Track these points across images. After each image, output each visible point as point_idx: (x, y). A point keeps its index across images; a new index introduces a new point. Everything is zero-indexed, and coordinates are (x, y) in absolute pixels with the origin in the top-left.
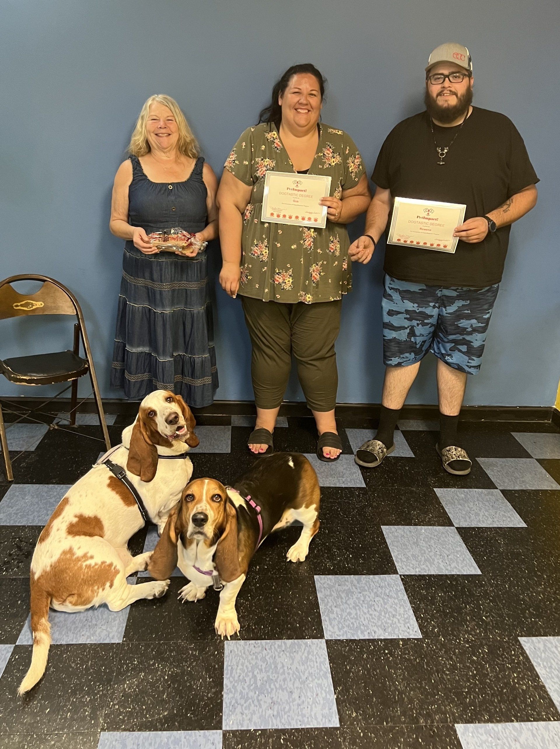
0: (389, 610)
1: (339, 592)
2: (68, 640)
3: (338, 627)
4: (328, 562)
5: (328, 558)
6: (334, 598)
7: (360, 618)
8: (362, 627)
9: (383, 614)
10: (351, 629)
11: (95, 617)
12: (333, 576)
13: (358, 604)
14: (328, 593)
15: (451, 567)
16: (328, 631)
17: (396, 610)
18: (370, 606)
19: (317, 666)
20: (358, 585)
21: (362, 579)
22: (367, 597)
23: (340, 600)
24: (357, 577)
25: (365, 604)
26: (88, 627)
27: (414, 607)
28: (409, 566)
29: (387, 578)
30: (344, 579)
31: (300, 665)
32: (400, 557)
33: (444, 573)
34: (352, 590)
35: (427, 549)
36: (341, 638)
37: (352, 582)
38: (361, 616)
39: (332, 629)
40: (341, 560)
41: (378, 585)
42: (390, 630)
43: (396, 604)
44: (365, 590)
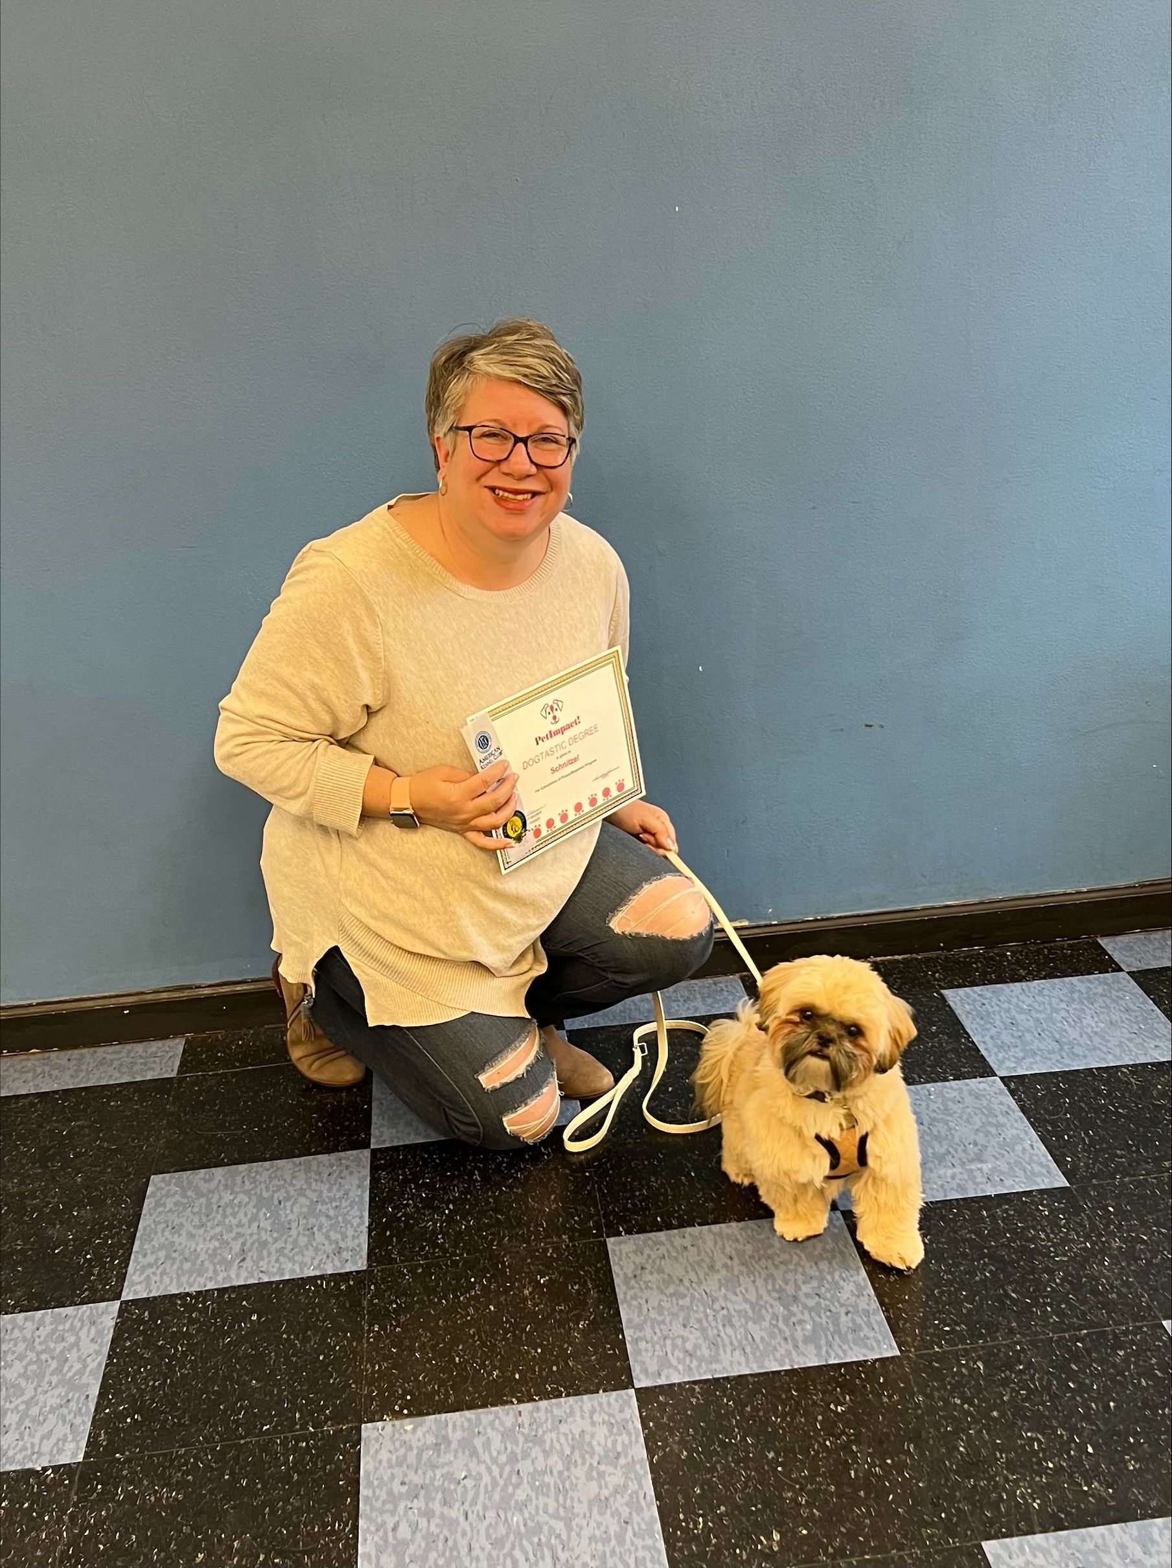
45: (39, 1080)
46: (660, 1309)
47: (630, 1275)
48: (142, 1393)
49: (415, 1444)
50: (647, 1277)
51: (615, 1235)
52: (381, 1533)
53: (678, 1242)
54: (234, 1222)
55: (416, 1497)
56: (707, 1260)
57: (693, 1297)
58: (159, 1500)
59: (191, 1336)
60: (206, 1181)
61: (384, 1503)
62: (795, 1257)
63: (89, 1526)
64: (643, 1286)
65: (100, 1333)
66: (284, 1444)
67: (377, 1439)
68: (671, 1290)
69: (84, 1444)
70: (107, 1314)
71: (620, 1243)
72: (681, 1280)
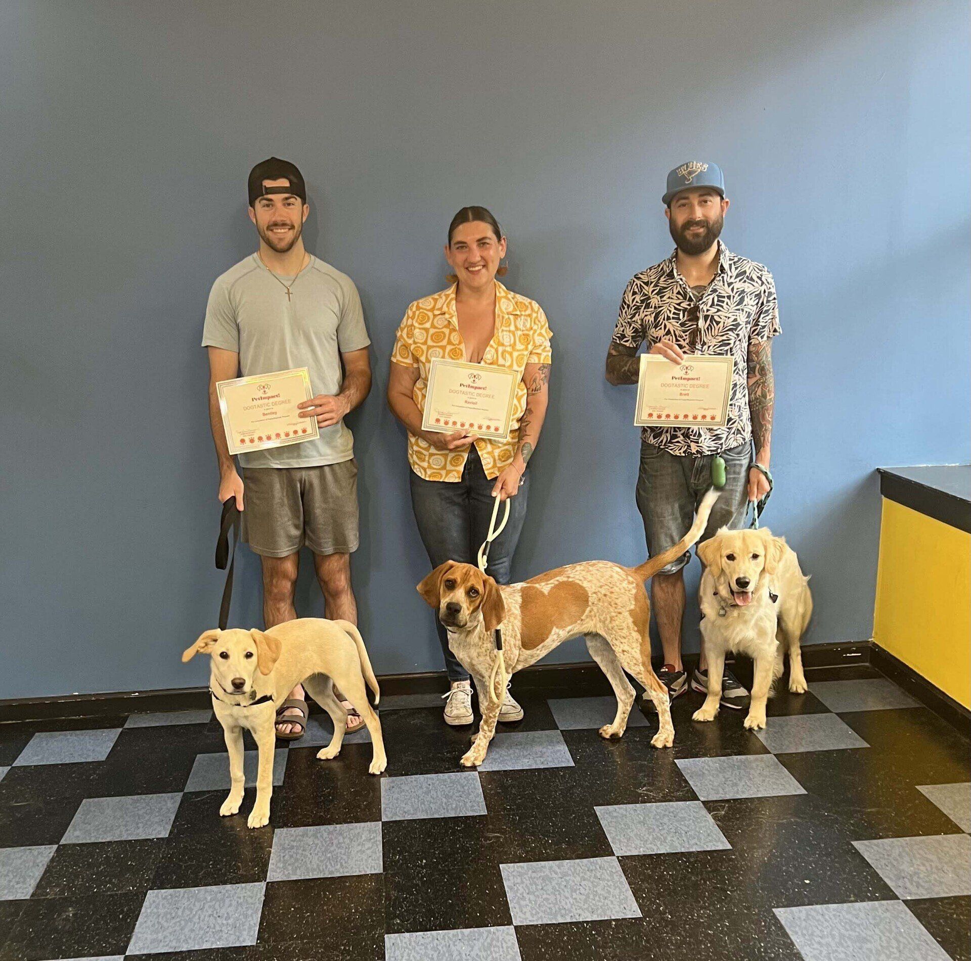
0: (600, 892)
1: (532, 879)
2: (189, 947)
3: (531, 913)
4: (518, 850)
5: (518, 845)
6: (526, 885)
7: (561, 902)
8: (563, 912)
9: (591, 896)
10: (548, 914)
11: (218, 924)
12: (526, 864)
13: (557, 888)
14: (519, 880)
16: (518, 919)
17: (609, 892)
18: (574, 890)
19: (503, 951)
20: (558, 870)
21: (565, 864)
22: (571, 881)
23: (534, 886)
24: (557, 862)
25: (567, 888)
26: (210, 932)
27: (633, 887)
28: (630, 846)
29: (599, 861)
30: (540, 866)
31: (481, 951)
32: (618, 838)
34: (551, 876)
36: (535, 923)
37: (550, 868)
39: (522, 915)
40: (536, 846)
41: (586, 868)
42: (599, 911)
43: (610, 886)
44: (568, 875)
47: (388, 789)
48: (191, 818)
49: (295, 835)
50: (394, 789)
53: (409, 779)
55: (293, 848)
56: (419, 785)
57: (411, 796)
58: (196, 847)
64: (392, 792)
65: (176, 800)
67: (280, 834)
68: (403, 793)
69: (169, 832)
71: (386, 780)
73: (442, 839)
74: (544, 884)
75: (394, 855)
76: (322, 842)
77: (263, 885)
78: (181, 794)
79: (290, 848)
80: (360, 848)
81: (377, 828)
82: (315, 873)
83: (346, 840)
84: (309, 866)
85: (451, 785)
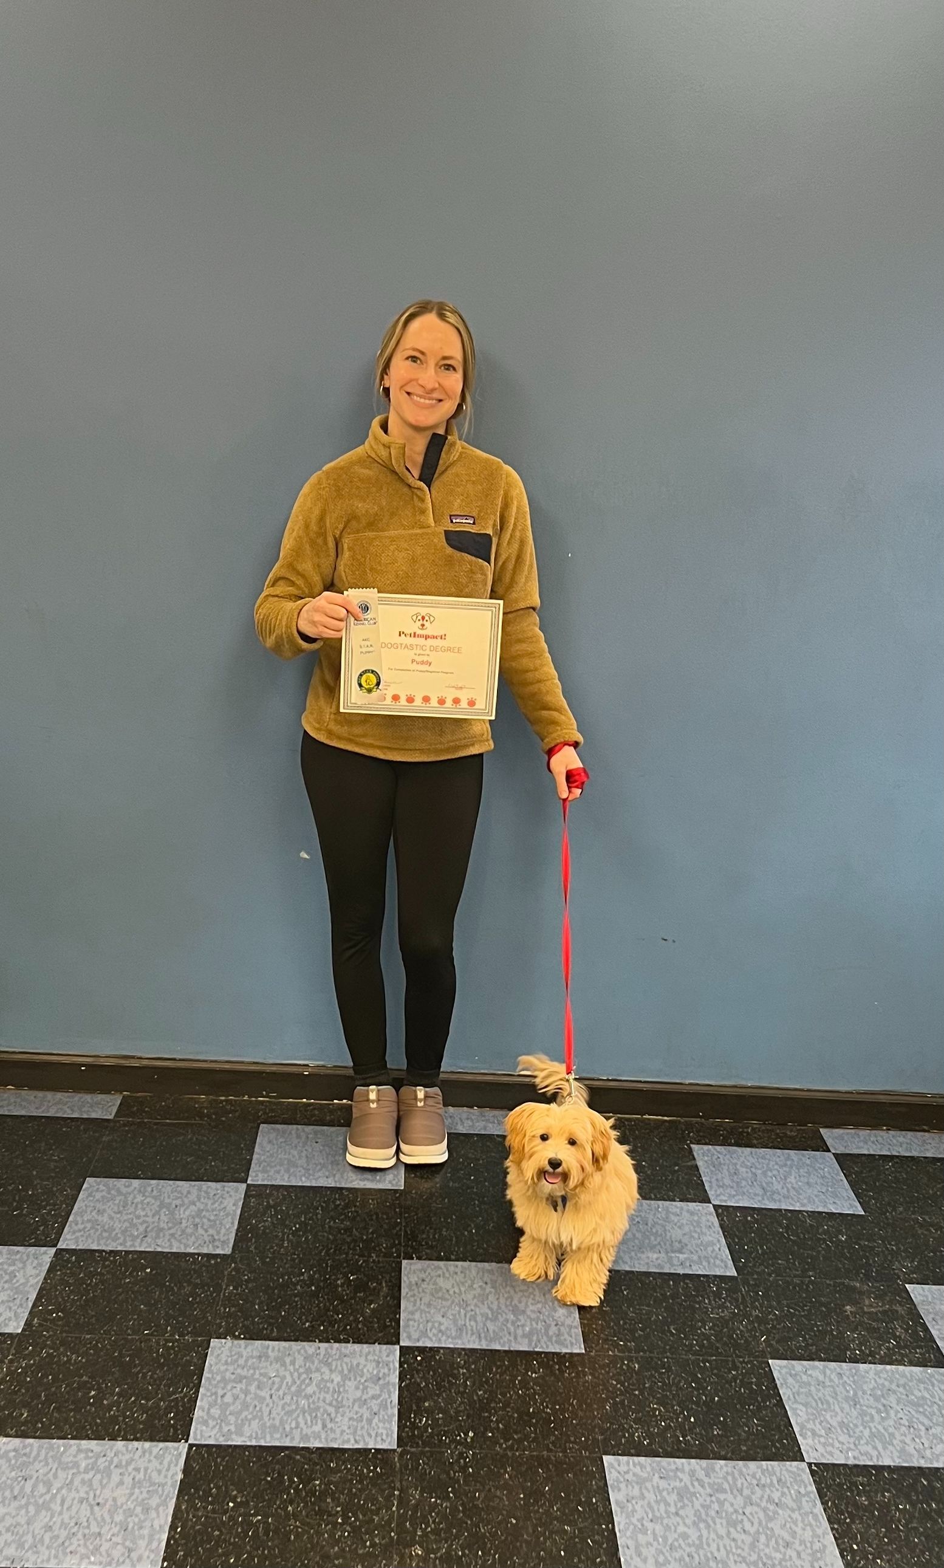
0: (777, 1531)
1: (660, 1492)
2: (39, 1561)
3: (657, 1562)
5: (637, 1421)
6: (649, 1503)
7: (708, 1545)
9: (763, 1538)
11: (95, 1519)
12: (649, 1460)
13: (704, 1516)
14: (636, 1491)
15: (933, 1453)
17: (794, 1534)
18: (732, 1524)
20: (706, 1480)
21: (717, 1467)
22: (727, 1505)
23: (662, 1507)
25: (721, 1518)
26: (80, 1535)
27: (837, 1530)
28: (833, 1446)
29: (777, 1469)
30: (673, 1467)
32: (810, 1426)
33: (916, 1464)
34: (692, 1489)
35: (879, 1412)
37: (692, 1473)
38: (711, 1541)
40: (668, 1427)
41: (755, 1482)
43: (795, 1523)
44: (724, 1491)
45: (11, 1108)
46: (429, 1305)
47: (414, 1283)
48: (65, 1302)
49: (245, 1354)
50: (424, 1285)
51: (408, 1259)
52: (214, 1397)
53: (452, 1269)
54: (142, 1213)
55: (241, 1382)
56: (469, 1282)
57: (453, 1302)
58: (69, 1360)
59: (103, 1275)
60: (126, 1187)
61: (218, 1382)
62: (531, 1290)
63: (21, 1367)
64: (421, 1290)
65: (40, 1265)
66: (158, 1343)
67: (220, 1348)
68: (440, 1294)
69: (22, 1324)
70: (47, 1255)
71: (411, 1264)
72: (448, 1291)
73: (504, 1395)
74: (679, 1505)
75: (419, 1413)
76: (291, 1374)
77: (183, 1448)
78: (54, 1250)
79: (234, 1381)
80: (358, 1394)
81: (391, 1358)
82: (278, 1436)
83: (333, 1376)
84: (266, 1419)
85: (526, 1288)
